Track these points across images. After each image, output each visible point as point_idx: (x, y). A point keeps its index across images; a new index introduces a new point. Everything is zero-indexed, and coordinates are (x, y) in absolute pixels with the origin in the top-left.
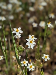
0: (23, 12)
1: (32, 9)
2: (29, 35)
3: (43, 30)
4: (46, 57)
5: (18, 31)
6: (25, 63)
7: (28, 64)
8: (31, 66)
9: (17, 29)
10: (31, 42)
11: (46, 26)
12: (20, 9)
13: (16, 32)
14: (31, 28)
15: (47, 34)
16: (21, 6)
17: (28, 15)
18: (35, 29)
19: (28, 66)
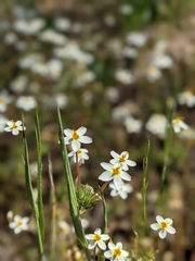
0: (98, 87)
1: (124, 76)
2: (113, 153)
3: (161, 143)
4: (164, 225)
5: (76, 137)
6: (98, 238)
7: (107, 244)
8: (118, 252)
9: (73, 132)
10: (116, 172)
11: (170, 130)
12: (89, 77)
13: (71, 140)
14: (120, 136)
15: (170, 155)
16: (90, 67)
17: (112, 94)
18: (135, 142)
19: (108, 249)
